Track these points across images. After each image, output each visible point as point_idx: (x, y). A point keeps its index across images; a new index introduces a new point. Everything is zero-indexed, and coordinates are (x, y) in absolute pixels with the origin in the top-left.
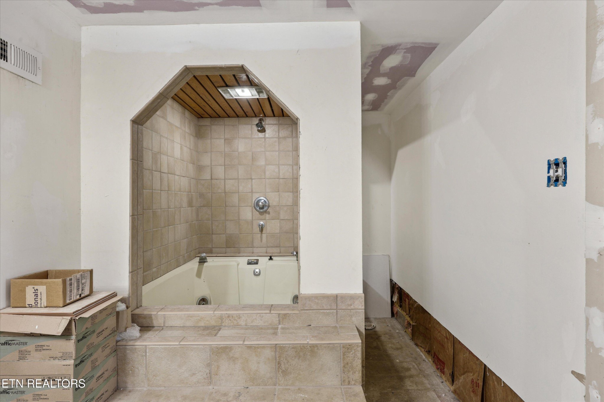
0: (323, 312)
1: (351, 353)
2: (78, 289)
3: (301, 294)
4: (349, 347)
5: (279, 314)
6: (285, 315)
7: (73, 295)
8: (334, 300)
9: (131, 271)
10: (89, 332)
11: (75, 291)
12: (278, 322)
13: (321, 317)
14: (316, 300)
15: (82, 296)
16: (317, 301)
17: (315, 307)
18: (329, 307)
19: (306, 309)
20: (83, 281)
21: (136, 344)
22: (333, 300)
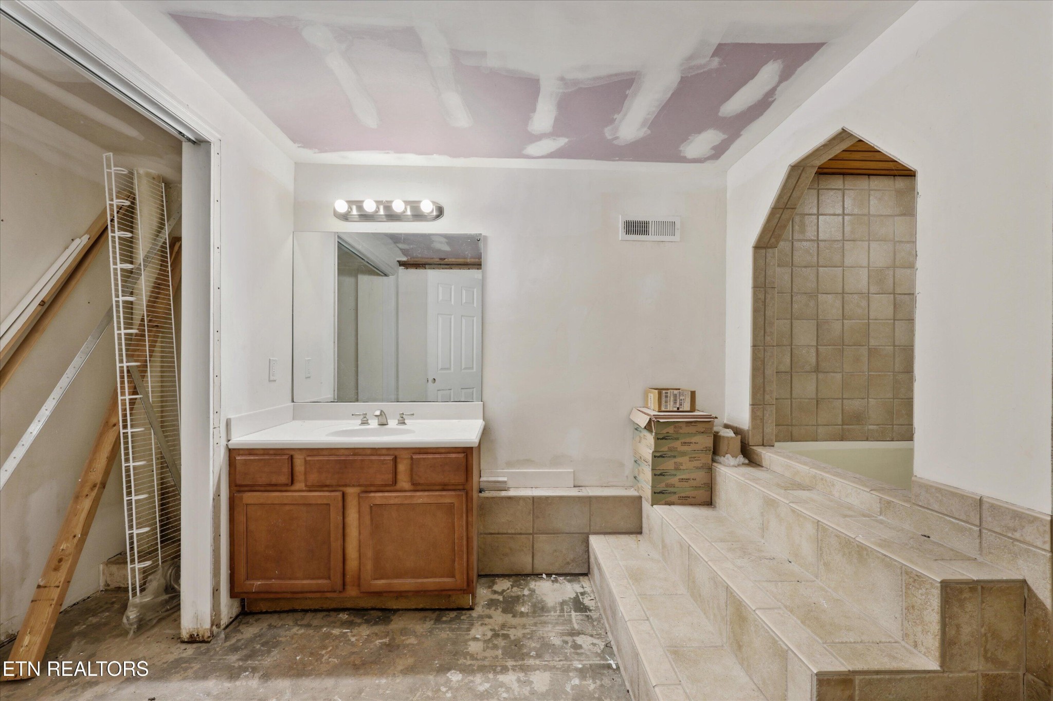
0: (952, 523)
1: (920, 591)
2: (675, 403)
3: (916, 476)
4: (916, 578)
5: (881, 499)
6: (889, 502)
7: (669, 405)
8: (975, 506)
9: (751, 404)
10: (671, 438)
11: (672, 403)
12: (879, 510)
13: (947, 530)
14: (937, 495)
15: (680, 409)
16: (940, 498)
17: (936, 507)
18: (963, 517)
19: (920, 504)
20: (681, 398)
21: (722, 469)
22: (973, 505)
